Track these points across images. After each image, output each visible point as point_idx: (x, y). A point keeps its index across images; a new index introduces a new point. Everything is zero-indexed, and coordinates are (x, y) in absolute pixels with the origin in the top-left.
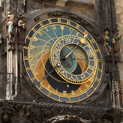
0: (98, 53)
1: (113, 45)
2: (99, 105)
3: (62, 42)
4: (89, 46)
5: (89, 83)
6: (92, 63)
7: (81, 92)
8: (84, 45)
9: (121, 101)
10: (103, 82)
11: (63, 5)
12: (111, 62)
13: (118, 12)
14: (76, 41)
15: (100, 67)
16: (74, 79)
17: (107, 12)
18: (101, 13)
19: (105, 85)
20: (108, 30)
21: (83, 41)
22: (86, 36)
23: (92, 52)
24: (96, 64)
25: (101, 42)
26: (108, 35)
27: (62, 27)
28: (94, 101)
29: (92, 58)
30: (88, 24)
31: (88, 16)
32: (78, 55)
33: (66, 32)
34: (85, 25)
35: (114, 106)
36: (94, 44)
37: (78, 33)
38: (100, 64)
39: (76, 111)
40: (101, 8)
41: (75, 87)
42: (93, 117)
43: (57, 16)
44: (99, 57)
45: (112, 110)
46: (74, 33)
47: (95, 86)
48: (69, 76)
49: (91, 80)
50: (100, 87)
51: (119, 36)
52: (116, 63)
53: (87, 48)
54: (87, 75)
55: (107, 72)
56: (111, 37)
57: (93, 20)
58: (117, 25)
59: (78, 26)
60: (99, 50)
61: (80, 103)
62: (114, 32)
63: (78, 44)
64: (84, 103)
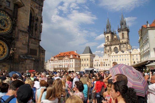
0: (11, 23)
1: (15, 22)
2: (9, 36)
3: (1, 17)
4: (9, 20)
5: (7, 30)
6: (9, 25)
7: (4, 31)
8: (8, 20)
9: (15, 36)
10: (11, 30)
11: (4, 8)
12: (14, 26)
13: (18, 14)
14: (6, 18)
15: (11, 26)
16: (3, 28)
17: (15, 13)
18: (14, 13)
19: (11, 31)
20: (15, 18)
21: (7, 19)
22: (9, 18)
23: (9, 22)
24: (10, 25)
25: (12, 20)
26: (15, 19)
27: (2, 14)
28: (8, 34)
29: (9, 24)
30: (10, 15)
31: (10, 13)
32: (5, 22)
33: (3, 15)
34: (9, 15)
35: (13, 37)
36: (10, 20)
37: (6, 16)
38: (11, 25)
39: (2, 36)
40: (14, 12)
41: (3, 30)
42: (7, 38)
43: (1, 10)
44: (11, 24)
45: (12, 37)
46: (5, 16)
47: (9, 31)
48: (2, 27)
49: (8, 29)
50: (10, 31)
51: (17, 20)
52: (15, 26)
53: (8, 21)
54: (7, 28)
55: (12, 28)
56: (15, 20)
57: (11, 14)
58: (17, 17)
59: (7, 15)
60: (11, 22)
61: (4, 34)
62: (16, 19)
63: (6, 19)
64: (5, 34)
